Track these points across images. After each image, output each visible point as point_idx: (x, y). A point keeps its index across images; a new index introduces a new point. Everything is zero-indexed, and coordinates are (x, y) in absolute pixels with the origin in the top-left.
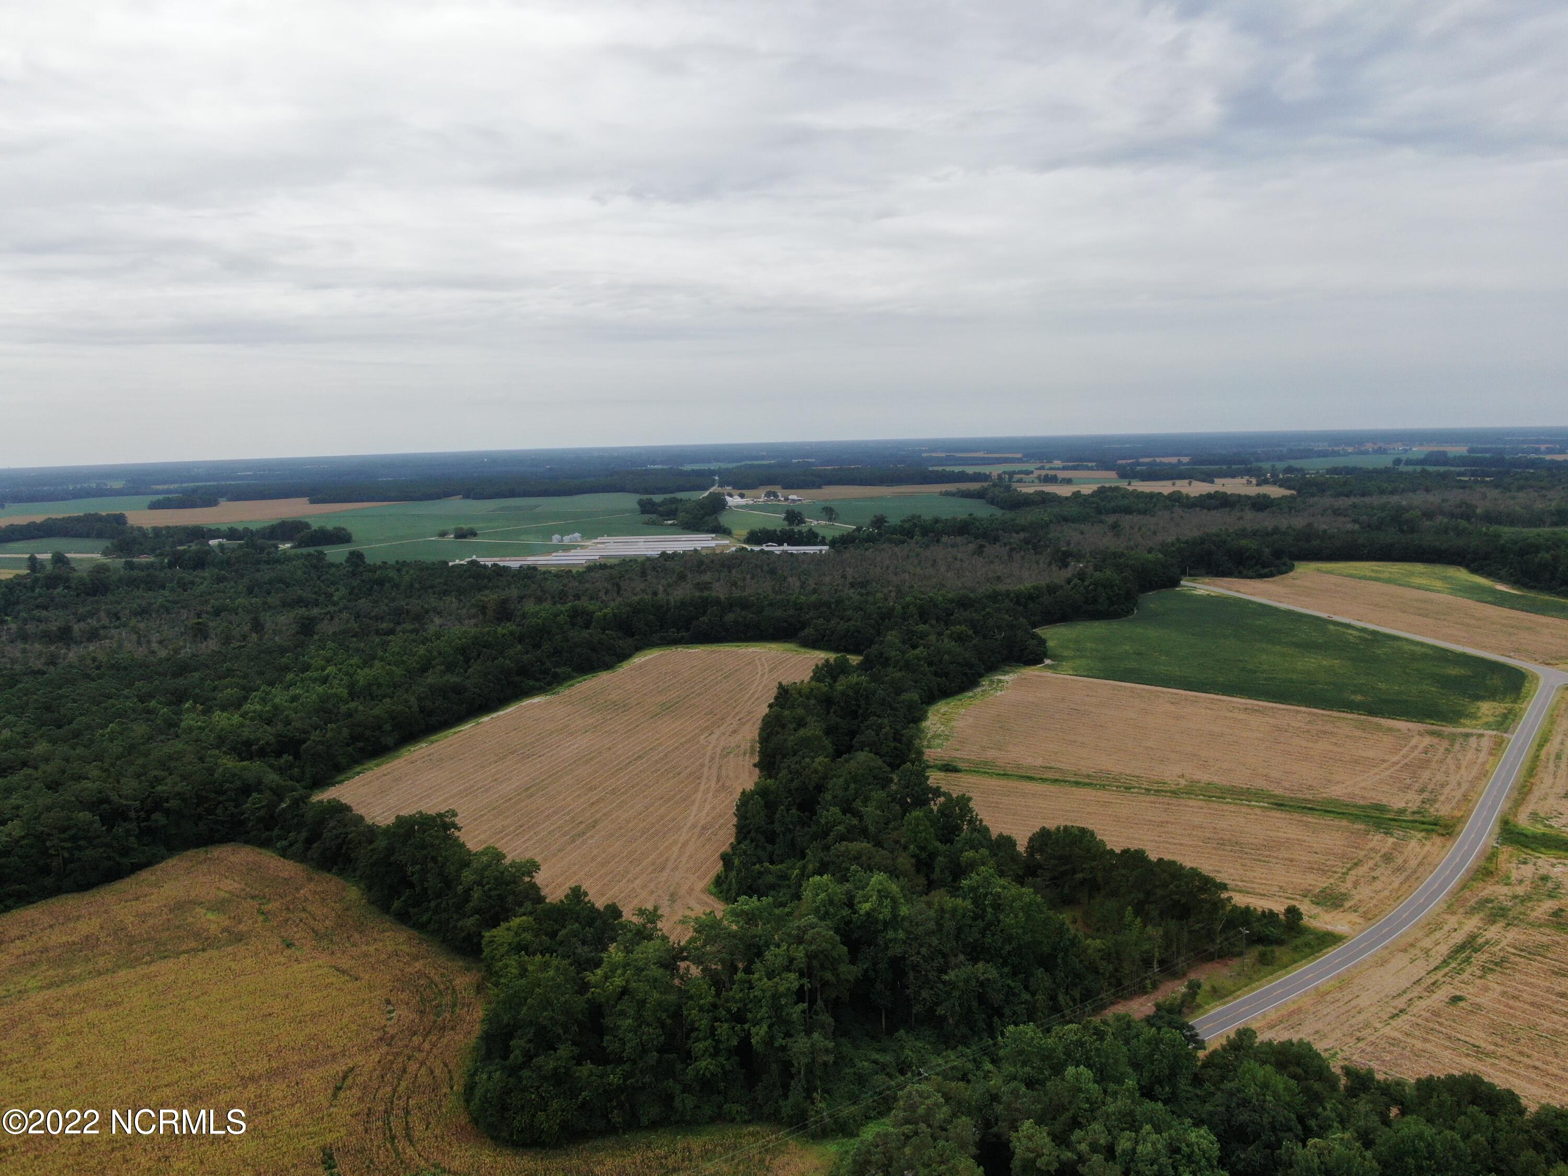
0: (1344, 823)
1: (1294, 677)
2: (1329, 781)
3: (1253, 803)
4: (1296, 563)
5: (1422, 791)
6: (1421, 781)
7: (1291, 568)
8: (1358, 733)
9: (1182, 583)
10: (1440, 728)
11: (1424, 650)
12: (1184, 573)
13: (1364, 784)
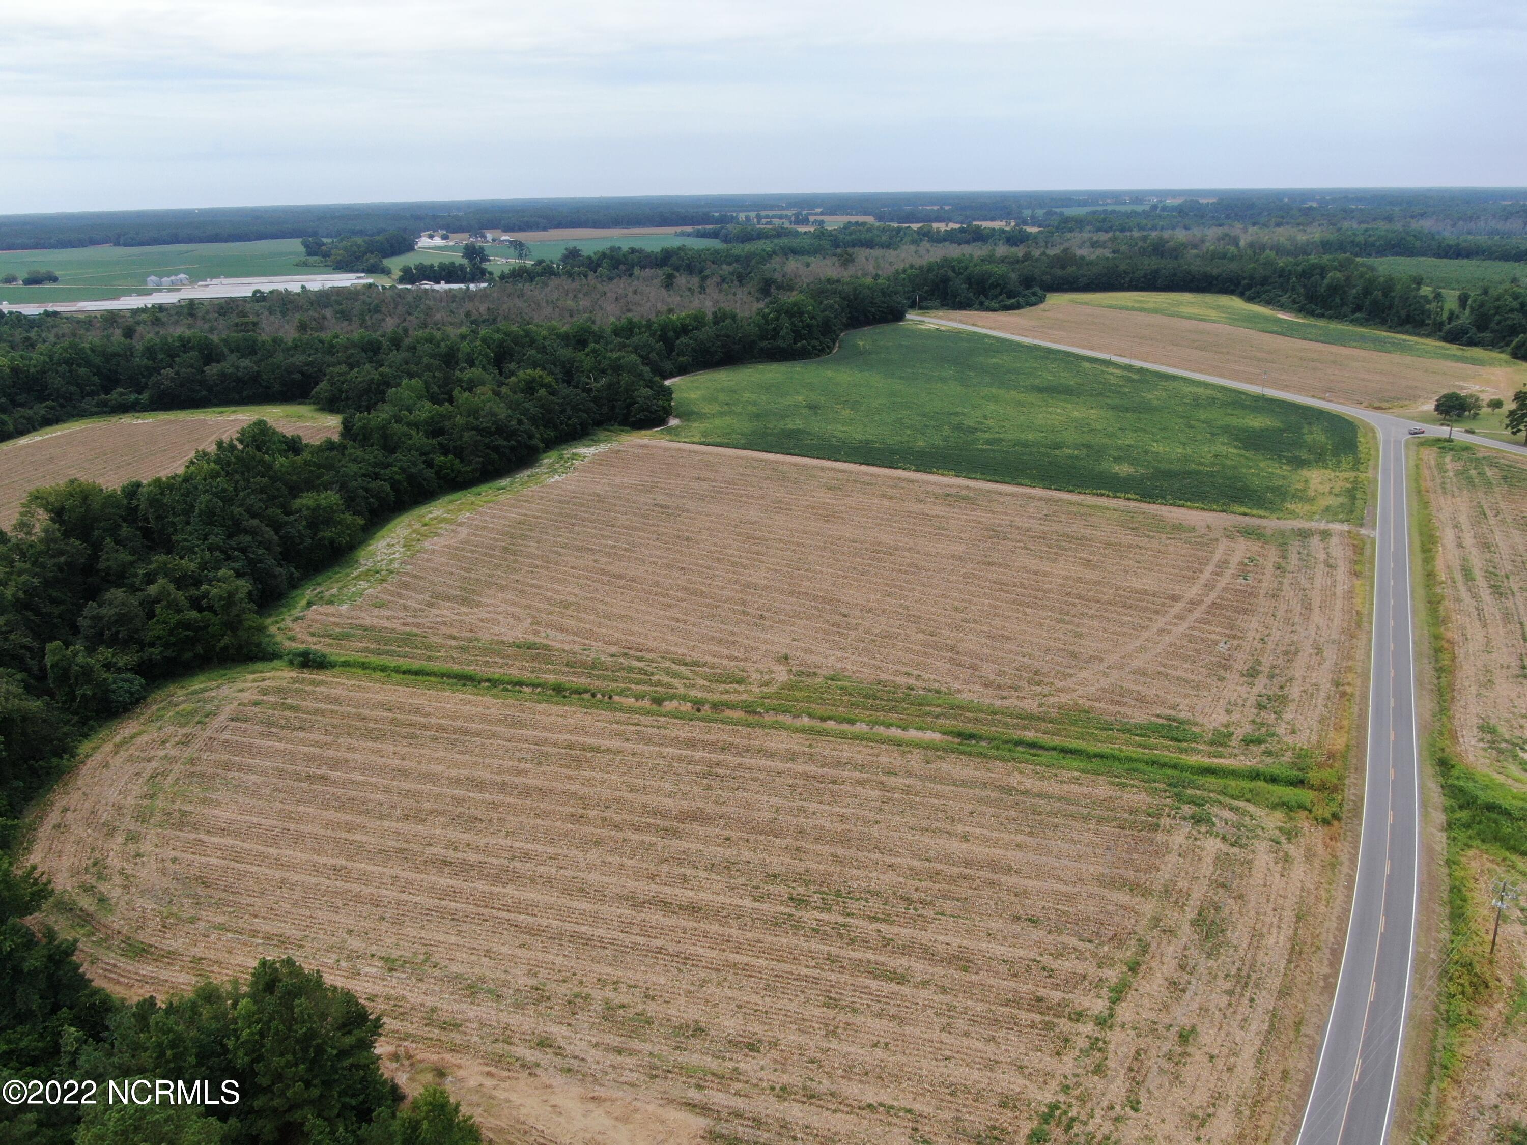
0: (1103, 789)
1: (1030, 437)
2: (1073, 655)
3: (913, 734)
4: (1048, 295)
5: (1252, 673)
6: (1246, 646)
7: (1042, 300)
8: (1127, 538)
9: (908, 316)
10: (1257, 522)
11: (1209, 392)
12: (912, 306)
13: (1138, 662)
